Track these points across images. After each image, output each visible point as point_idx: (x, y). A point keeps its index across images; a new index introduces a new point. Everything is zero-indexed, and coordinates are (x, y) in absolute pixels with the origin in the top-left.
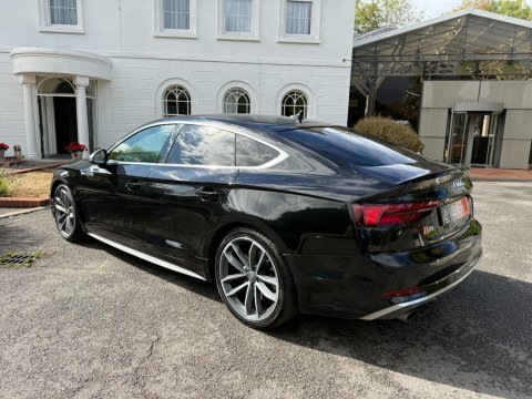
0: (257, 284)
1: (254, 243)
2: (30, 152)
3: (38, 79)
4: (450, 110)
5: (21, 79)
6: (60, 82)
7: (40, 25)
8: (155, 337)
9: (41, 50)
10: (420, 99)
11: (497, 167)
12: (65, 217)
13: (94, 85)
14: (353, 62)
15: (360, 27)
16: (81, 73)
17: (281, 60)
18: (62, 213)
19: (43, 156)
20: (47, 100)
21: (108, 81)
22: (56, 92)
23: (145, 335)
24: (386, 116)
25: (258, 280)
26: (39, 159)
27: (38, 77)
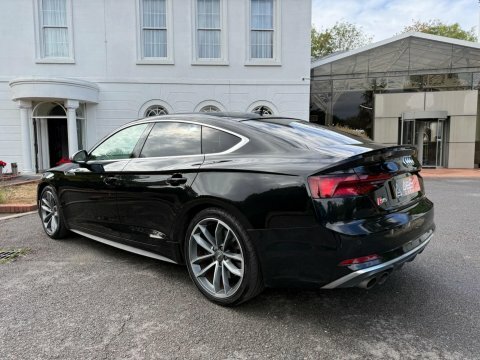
0: (224, 262)
1: (220, 222)
2: (26, 168)
3: (34, 103)
4: (400, 118)
5: (19, 103)
6: (54, 106)
7: (36, 57)
8: (127, 317)
9: (36, 78)
10: (373, 111)
11: (446, 167)
12: (50, 217)
13: (83, 107)
14: (311, 80)
15: (316, 53)
16: (72, 97)
17: (248, 81)
18: (48, 213)
19: (37, 172)
20: (42, 121)
21: (96, 104)
22: (50, 115)
23: (118, 315)
24: (343, 126)
25: (225, 258)
26: (34, 174)
27: (34, 102)
